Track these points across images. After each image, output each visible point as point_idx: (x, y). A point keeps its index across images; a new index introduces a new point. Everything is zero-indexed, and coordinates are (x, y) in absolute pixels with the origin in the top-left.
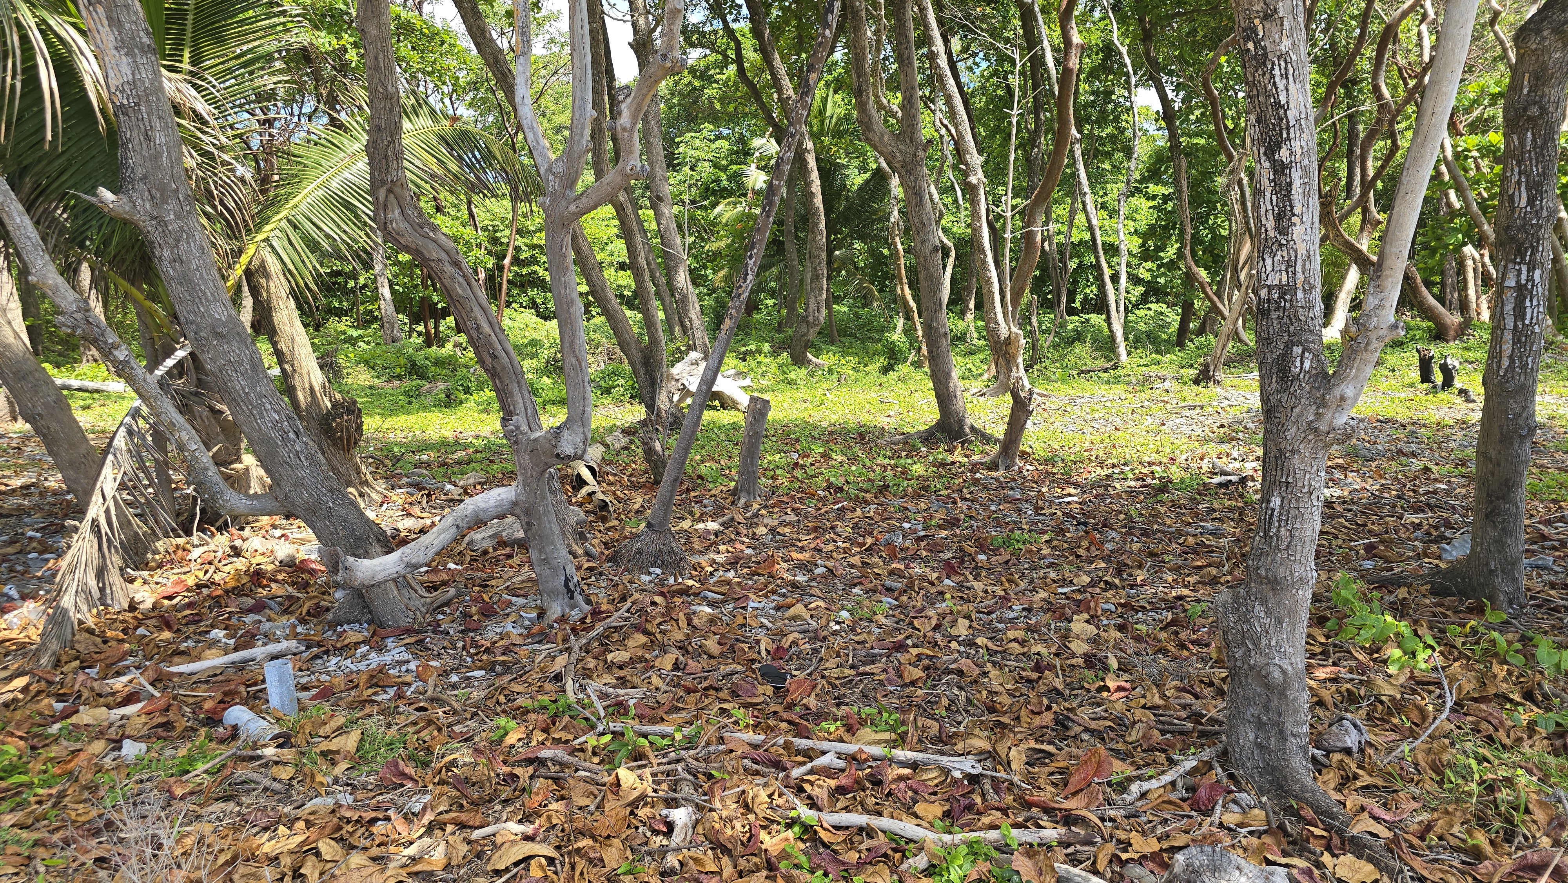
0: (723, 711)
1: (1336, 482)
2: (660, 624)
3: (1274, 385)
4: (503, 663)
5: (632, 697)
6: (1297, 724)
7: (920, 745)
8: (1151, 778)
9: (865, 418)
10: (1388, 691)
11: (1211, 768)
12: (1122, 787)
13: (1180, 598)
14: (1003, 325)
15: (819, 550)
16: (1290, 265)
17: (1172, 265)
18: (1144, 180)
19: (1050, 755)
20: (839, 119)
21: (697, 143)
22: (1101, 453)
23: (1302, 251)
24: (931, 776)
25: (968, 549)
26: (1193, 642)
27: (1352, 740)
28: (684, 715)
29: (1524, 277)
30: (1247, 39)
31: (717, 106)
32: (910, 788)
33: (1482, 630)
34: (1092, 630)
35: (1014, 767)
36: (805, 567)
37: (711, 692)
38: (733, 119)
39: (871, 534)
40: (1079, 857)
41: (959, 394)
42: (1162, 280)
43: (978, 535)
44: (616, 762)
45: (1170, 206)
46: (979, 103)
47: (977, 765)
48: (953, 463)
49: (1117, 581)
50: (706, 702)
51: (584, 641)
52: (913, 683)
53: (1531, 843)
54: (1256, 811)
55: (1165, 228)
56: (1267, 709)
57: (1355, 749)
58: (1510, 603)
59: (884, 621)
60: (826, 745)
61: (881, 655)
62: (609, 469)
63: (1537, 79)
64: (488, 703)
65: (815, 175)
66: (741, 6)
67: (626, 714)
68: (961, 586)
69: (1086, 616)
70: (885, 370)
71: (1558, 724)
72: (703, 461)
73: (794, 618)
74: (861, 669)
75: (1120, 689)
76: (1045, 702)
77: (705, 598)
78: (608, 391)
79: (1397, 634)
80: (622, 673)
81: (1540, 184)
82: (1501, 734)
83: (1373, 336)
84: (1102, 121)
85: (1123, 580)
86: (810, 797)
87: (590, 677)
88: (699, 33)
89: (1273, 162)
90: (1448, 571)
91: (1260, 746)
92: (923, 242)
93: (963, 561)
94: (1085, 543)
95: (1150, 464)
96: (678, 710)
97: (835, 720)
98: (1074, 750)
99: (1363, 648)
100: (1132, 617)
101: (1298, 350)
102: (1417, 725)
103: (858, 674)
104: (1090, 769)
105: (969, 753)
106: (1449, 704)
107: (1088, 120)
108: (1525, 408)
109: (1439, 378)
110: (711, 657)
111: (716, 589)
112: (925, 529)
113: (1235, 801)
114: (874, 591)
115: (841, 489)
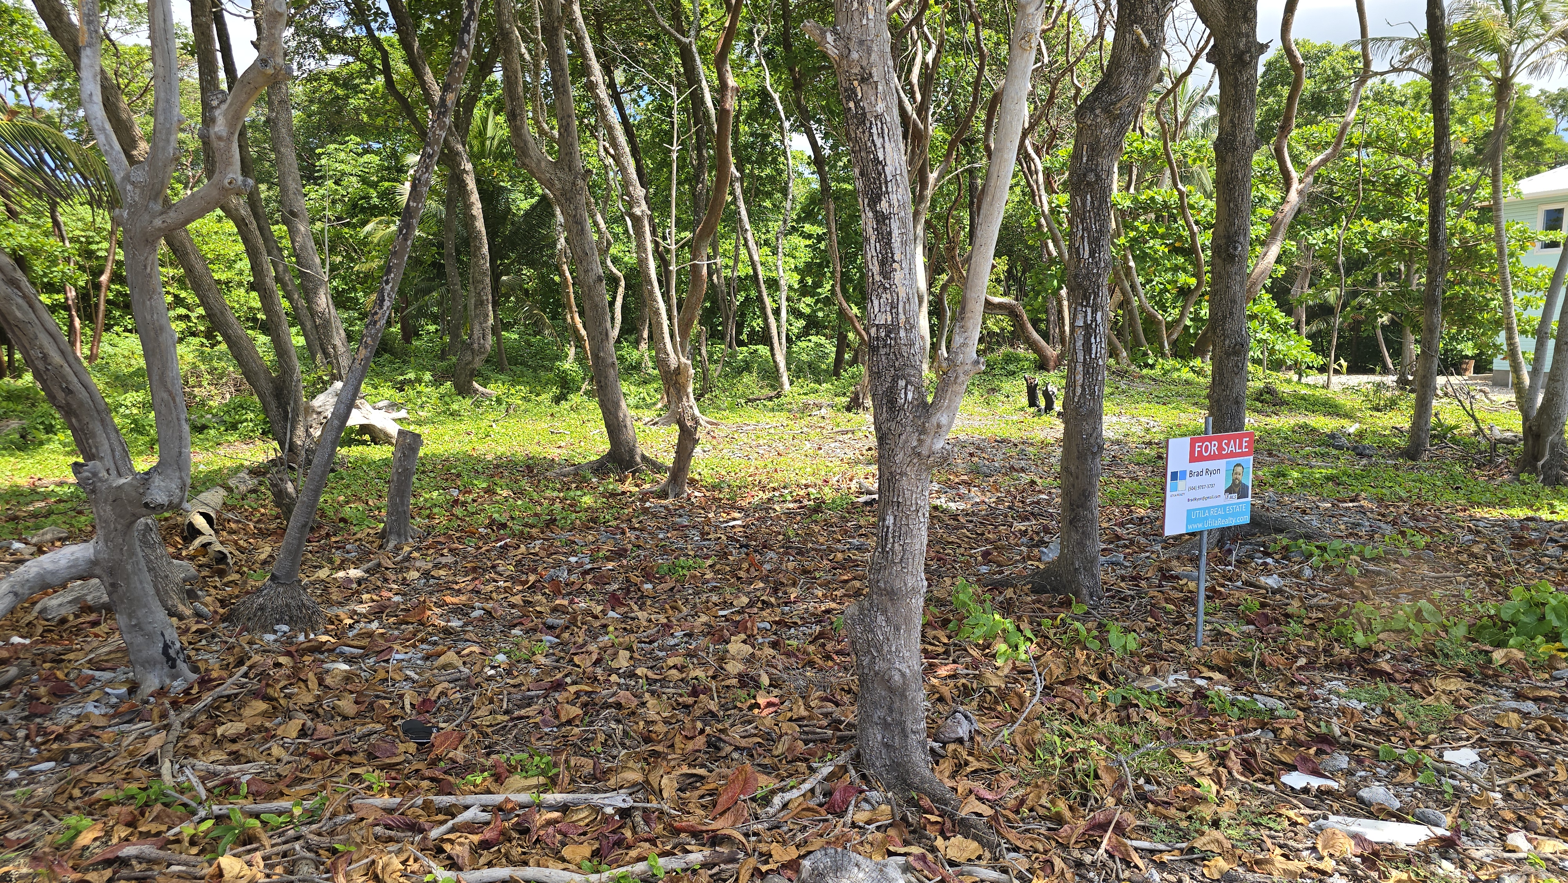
0: (355, 777)
1: (961, 497)
2: (285, 687)
3: (885, 415)
4: (79, 751)
5: (244, 773)
6: (917, 721)
7: (573, 786)
8: (792, 788)
9: (534, 450)
10: (995, 682)
11: (846, 771)
12: (766, 801)
13: (828, 611)
14: (672, 355)
15: (478, 592)
16: (894, 306)
17: (827, 301)
18: (799, 220)
19: (701, 778)
20: (501, 141)
21: (342, 155)
22: (763, 477)
23: (902, 295)
24: (582, 816)
25: (634, 579)
26: (838, 653)
27: (963, 731)
28: (309, 786)
29: (1089, 318)
30: (849, 98)
31: (365, 118)
32: (560, 832)
33: (1069, 621)
34: (747, 649)
35: (665, 795)
36: (460, 611)
37: (345, 757)
38: (382, 133)
39: (534, 571)
40: (723, 876)
41: (628, 423)
42: (820, 314)
43: (644, 564)
44: (220, 850)
45: (822, 246)
46: (645, 135)
47: (629, 799)
48: (624, 493)
49: (773, 600)
50: (337, 768)
51: (187, 715)
52: (569, 722)
53: (1100, 804)
54: (883, 807)
55: (820, 265)
56: (891, 710)
57: (966, 738)
58: (1091, 596)
59: (542, 660)
60: (469, 799)
61: (538, 697)
62: (230, 515)
63: (1093, 150)
64: (58, 800)
65: (475, 197)
66: (386, 15)
67: (237, 793)
68: (625, 617)
69: (743, 636)
70: (557, 400)
71: (1124, 698)
72: (347, 503)
73: (444, 667)
74: (516, 713)
75: (769, 705)
76: (699, 725)
77: (342, 654)
78: (234, 427)
79: (1004, 630)
80: (234, 747)
81: (1098, 240)
82: (1082, 710)
83: (960, 371)
84: (762, 161)
85: (778, 598)
86: (449, 857)
87: (194, 756)
88: (339, 38)
89: (875, 212)
90: (1046, 570)
91: (886, 746)
92: (586, 271)
93: (628, 592)
94: (745, 565)
95: (807, 486)
96: (301, 781)
97: (483, 771)
98: (725, 771)
99: (977, 645)
100: (785, 632)
101: (902, 383)
102: (1016, 710)
103: (512, 719)
104: (738, 787)
105: (621, 787)
106: (1040, 689)
107: (749, 160)
108: (1095, 428)
109: (1042, 403)
110: (345, 718)
111: (355, 643)
112: (593, 561)
113: (866, 800)
114: (534, 630)
115: (504, 526)
